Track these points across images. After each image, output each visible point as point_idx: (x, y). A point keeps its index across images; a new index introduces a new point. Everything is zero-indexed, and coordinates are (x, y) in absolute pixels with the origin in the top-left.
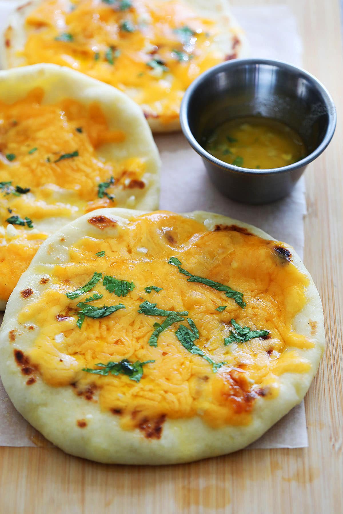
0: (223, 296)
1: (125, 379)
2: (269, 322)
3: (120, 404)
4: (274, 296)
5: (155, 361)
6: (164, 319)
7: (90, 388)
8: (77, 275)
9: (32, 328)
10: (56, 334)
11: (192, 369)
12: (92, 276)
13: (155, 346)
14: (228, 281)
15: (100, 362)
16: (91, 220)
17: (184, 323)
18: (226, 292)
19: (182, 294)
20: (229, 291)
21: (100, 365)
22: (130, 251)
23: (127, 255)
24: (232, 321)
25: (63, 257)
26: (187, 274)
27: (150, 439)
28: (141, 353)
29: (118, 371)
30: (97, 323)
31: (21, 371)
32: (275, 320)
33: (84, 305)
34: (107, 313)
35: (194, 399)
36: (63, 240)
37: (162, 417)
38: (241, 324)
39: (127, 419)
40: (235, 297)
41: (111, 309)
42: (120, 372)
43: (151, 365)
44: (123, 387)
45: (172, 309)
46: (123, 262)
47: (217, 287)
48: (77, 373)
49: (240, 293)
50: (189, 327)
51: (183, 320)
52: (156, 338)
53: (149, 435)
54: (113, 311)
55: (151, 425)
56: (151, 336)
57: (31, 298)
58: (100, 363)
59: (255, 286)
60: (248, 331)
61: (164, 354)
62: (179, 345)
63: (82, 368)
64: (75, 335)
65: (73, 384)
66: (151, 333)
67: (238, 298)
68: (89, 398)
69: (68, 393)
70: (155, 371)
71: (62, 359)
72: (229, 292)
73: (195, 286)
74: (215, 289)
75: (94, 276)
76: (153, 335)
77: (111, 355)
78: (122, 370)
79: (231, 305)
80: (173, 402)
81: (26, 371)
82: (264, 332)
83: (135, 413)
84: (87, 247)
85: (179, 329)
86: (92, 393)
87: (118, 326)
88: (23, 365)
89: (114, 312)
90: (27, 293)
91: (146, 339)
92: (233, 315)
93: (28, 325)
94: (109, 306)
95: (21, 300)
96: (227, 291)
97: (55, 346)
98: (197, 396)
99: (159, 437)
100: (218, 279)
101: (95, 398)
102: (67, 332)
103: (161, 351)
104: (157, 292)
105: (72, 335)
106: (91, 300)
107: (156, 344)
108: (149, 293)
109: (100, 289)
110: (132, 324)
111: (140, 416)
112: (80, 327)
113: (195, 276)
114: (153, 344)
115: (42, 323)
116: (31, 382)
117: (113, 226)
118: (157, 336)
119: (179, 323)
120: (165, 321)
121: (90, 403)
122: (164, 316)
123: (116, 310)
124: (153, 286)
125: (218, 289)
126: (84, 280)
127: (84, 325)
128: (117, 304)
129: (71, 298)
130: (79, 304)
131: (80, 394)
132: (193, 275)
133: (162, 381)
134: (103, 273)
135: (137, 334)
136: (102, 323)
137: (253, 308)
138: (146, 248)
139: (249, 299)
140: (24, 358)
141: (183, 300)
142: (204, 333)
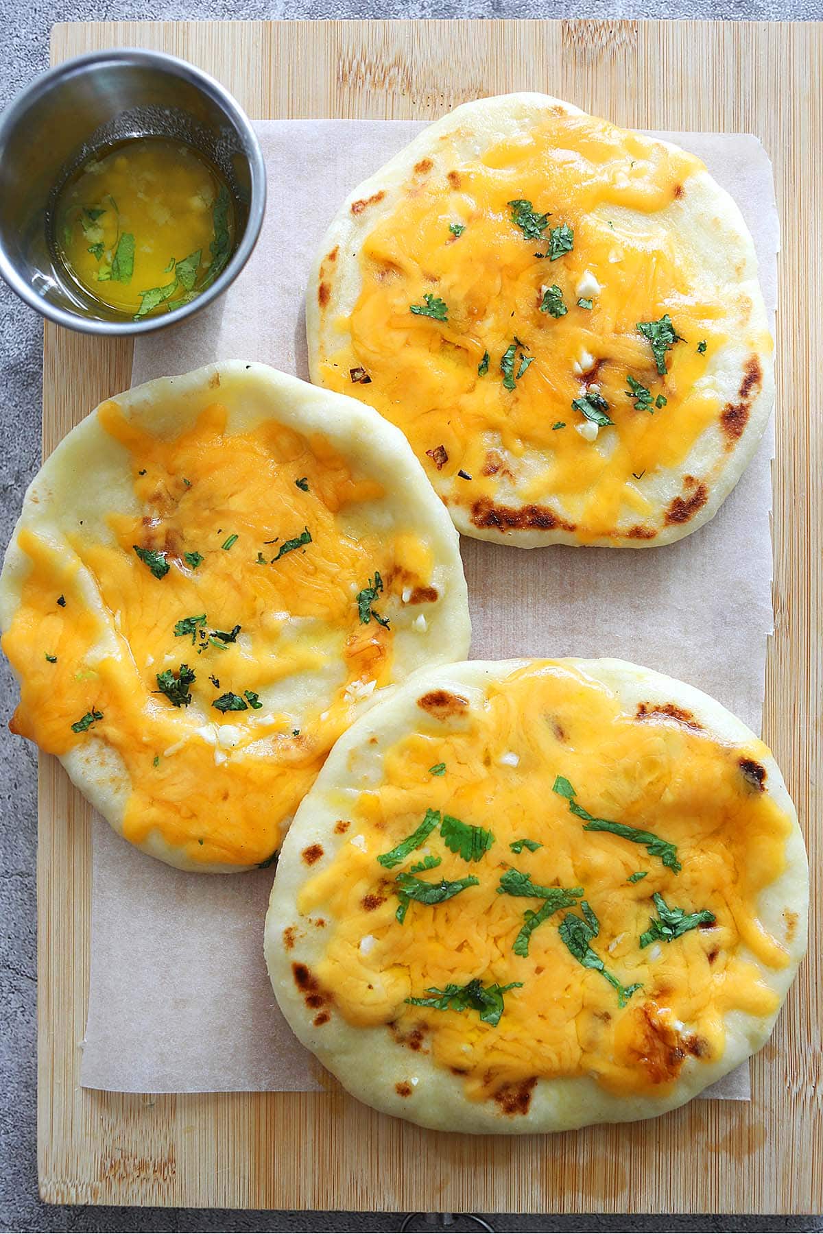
0: (643, 851)
1: (474, 1015)
2: (716, 894)
3: (465, 1062)
4: (730, 842)
5: (522, 985)
6: (541, 902)
7: (417, 1030)
8: (398, 815)
9: (321, 923)
10: (361, 936)
11: (583, 997)
12: (423, 816)
13: (525, 956)
14: (653, 825)
15: (433, 985)
16: (424, 700)
17: (575, 911)
18: (648, 845)
19: (574, 852)
20: (655, 842)
21: (433, 991)
22: (487, 762)
23: (481, 770)
24: (655, 897)
25: (373, 773)
26: (585, 815)
27: (511, 1115)
28: (502, 967)
29: (462, 1001)
30: (430, 911)
31: (305, 1001)
32: (728, 891)
33: (408, 878)
34: (448, 896)
35: (584, 1051)
36: (373, 741)
37: (531, 1082)
38: (671, 901)
39: (475, 1086)
40: (663, 854)
41: (455, 887)
42: (466, 1003)
43: (516, 992)
44: (471, 1031)
45: (557, 882)
46: (476, 785)
47: (634, 837)
48: (397, 1007)
49: (672, 846)
50: (583, 917)
51: (573, 905)
52: (526, 940)
53: (510, 1109)
54: (458, 890)
55: (515, 1093)
56: (519, 936)
57: (320, 863)
58: (434, 988)
59: (697, 828)
60: (680, 916)
61: (539, 970)
62: (563, 950)
63: (404, 998)
64: (393, 935)
65: (391, 1024)
66: (519, 928)
67: (668, 856)
68: (415, 1046)
69: (382, 1037)
70: (522, 1004)
71: (373, 985)
72: (655, 846)
73: (596, 837)
74: (631, 840)
75: (427, 816)
76: (521, 935)
77: (452, 971)
78: (469, 1001)
79: (655, 867)
80: (549, 1059)
81: (314, 1001)
82: (707, 916)
83: (488, 1077)
84: (413, 752)
85: (565, 920)
86: (420, 1037)
87: (464, 917)
88: (308, 992)
89: (458, 892)
90: (313, 854)
91: (510, 941)
92: (657, 885)
93: (315, 917)
94: (450, 881)
95: (302, 866)
96: (651, 843)
97: (360, 961)
98: (589, 1047)
99: (525, 1112)
100: (637, 823)
101: (425, 1045)
102: (380, 931)
103: (534, 966)
104: (532, 851)
105: (387, 936)
106: (420, 868)
107: (526, 951)
108: (518, 852)
109: (436, 845)
110: (489, 911)
111: (497, 1082)
112: (401, 921)
113: (597, 820)
114: (521, 952)
115: (338, 914)
116: (322, 1020)
117: (462, 713)
118: (527, 935)
119: (566, 910)
120: (543, 908)
121: (417, 1054)
122: (542, 897)
123: (464, 888)
124: (524, 840)
125: (636, 841)
126: (410, 825)
127: (409, 915)
128: (464, 876)
129: (388, 866)
130: (399, 875)
131: (400, 1040)
132: (595, 817)
133: (534, 1021)
134: (441, 811)
135: (496, 930)
136: (438, 911)
137: (692, 871)
138: (518, 754)
139: (687, 854)
140: (310, 979)
141: (574, 866)
142: (607, 924)
